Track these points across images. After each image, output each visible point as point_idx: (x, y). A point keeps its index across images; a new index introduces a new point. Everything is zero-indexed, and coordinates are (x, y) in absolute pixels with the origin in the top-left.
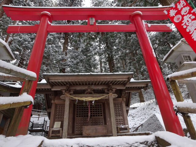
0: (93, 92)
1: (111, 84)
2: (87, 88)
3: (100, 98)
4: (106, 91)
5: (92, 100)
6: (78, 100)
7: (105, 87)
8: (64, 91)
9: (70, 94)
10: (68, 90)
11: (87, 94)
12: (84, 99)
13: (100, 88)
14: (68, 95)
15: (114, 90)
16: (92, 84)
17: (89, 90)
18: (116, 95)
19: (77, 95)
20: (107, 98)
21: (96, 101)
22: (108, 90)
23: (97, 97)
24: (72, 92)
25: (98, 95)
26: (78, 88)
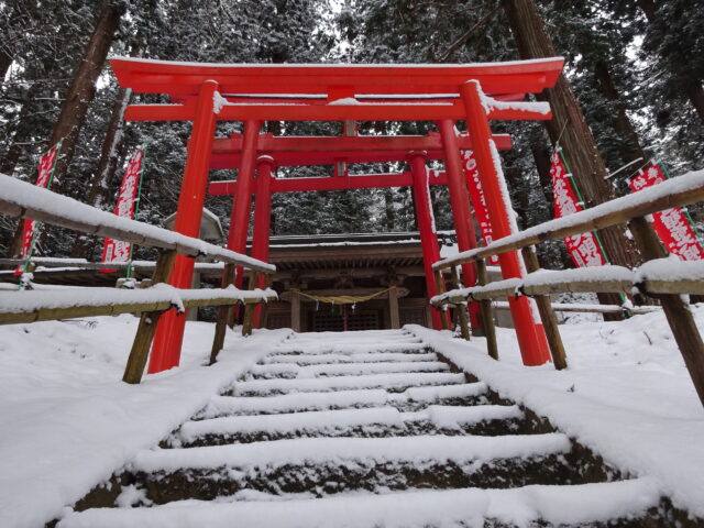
0: (352, 284)
1: (393, 266)
2: (339, 275)
3: (368, 298)
4: (382, 282)
5: (351, 302)
6: (320, 302)
7: (380, 273)
8: (286, 283)
9: (302, 290)
10: (295, 281)
11: (338, 288)
12: (333, 300)
13: (369, 274)
14: (296, 291)
15: (401, 278)
16: (350, 266)
17: (344, 281)
18: (406, 292)
19: (315, 292)
20: (384, 297)
21: (358, 304)
22: (387, 280)
23: (362, 295)
24: (305, 286)
25: (363, 291)
26: (320, 276)
